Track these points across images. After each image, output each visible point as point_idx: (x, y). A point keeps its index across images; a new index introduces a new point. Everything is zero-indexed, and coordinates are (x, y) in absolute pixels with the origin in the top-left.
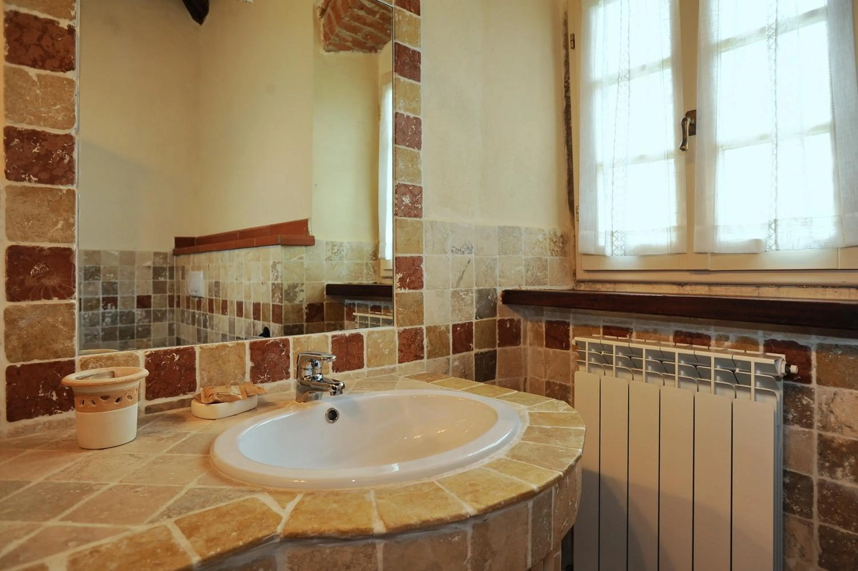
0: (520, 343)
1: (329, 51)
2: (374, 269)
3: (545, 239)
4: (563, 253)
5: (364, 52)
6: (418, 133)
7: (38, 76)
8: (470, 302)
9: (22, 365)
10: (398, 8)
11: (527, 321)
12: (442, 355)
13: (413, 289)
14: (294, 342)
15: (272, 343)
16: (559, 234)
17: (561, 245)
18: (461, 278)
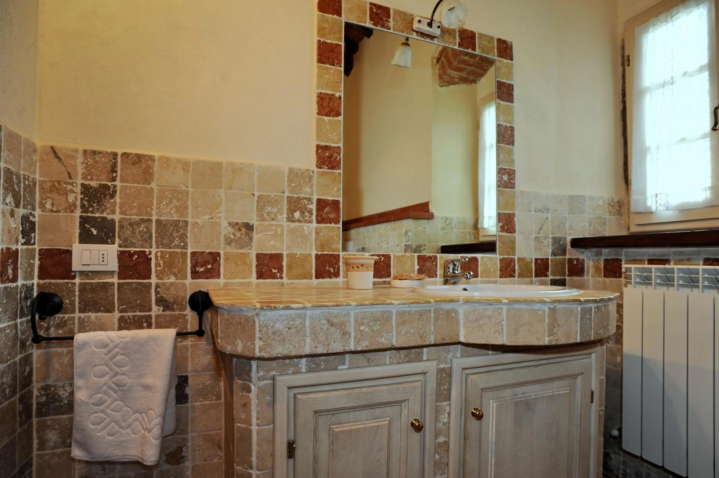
0: (584, 275)
1: (442, 86)
2: (474, 236)
3: (605, 204)
4: (619, 213)
5: (466, 84)
6: (512, 136)
7: (328, 120)
8: (547, 245)
9: (321, 254)
10: (499, 58)
11: (589, 260)
12: (528, 277)
13: (509, 233)
14: (440, 258)
15: (428, 257)
16: (616, 200)
17: (618, 208)
18: (541, 229)
